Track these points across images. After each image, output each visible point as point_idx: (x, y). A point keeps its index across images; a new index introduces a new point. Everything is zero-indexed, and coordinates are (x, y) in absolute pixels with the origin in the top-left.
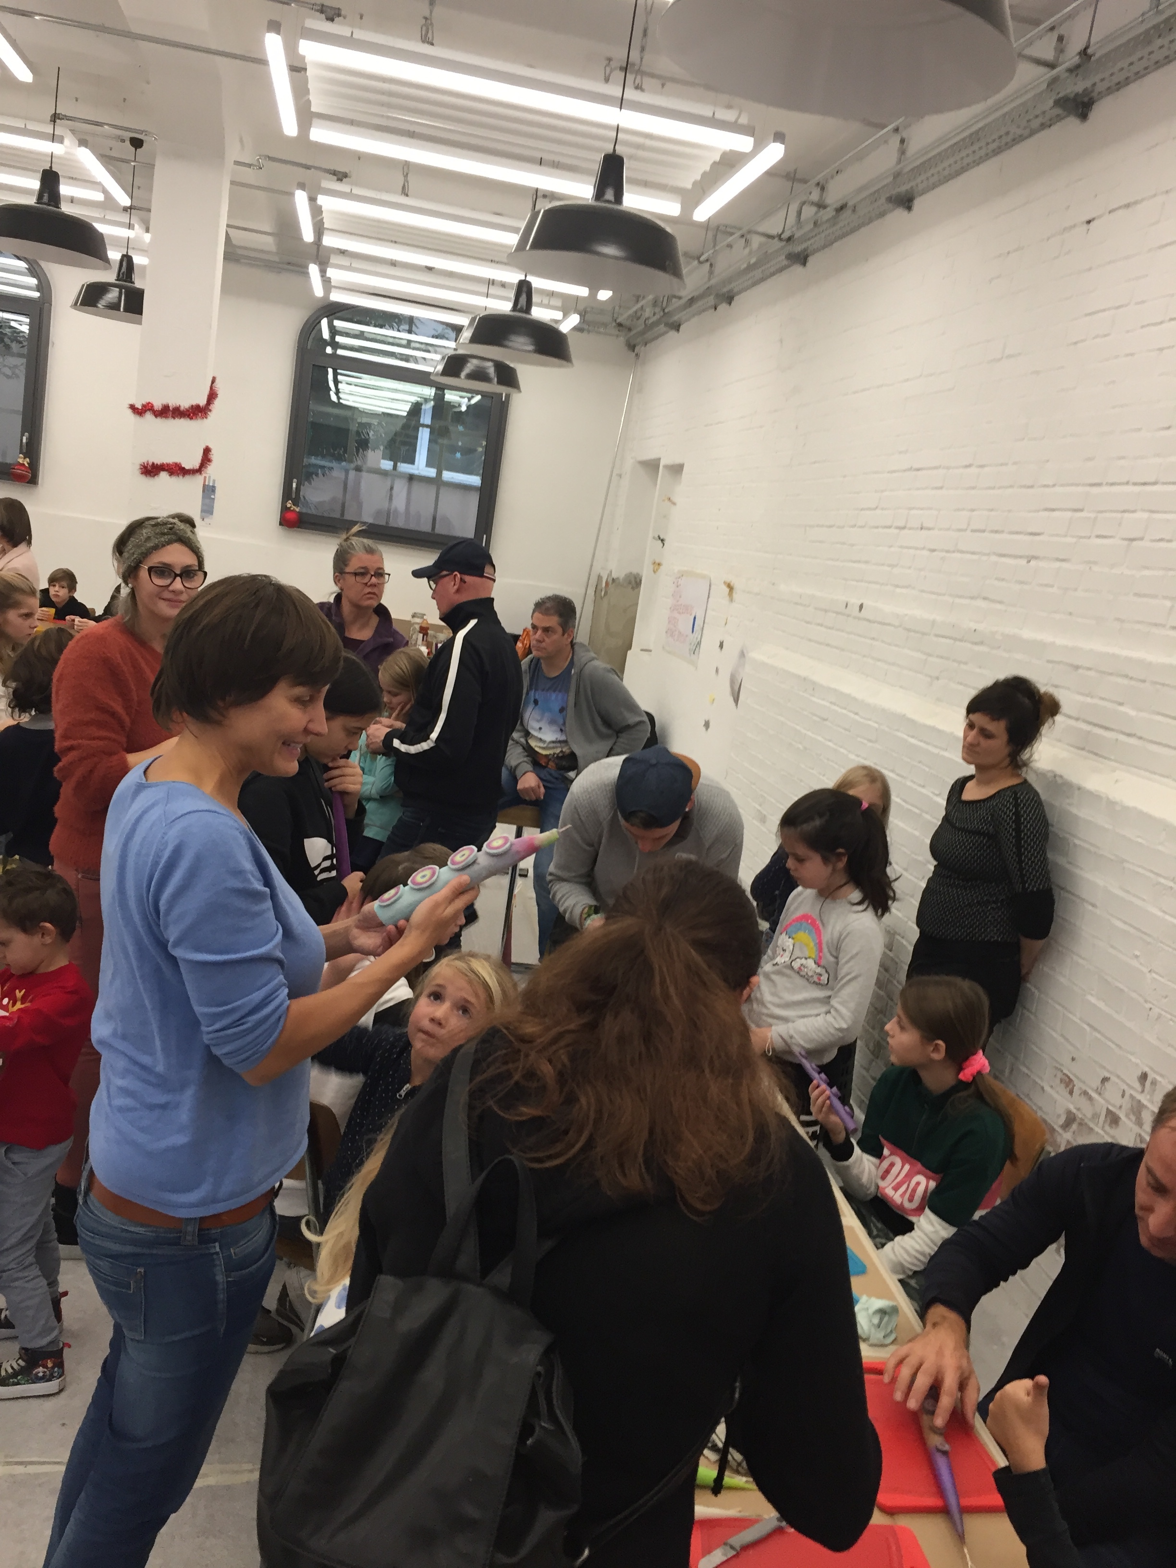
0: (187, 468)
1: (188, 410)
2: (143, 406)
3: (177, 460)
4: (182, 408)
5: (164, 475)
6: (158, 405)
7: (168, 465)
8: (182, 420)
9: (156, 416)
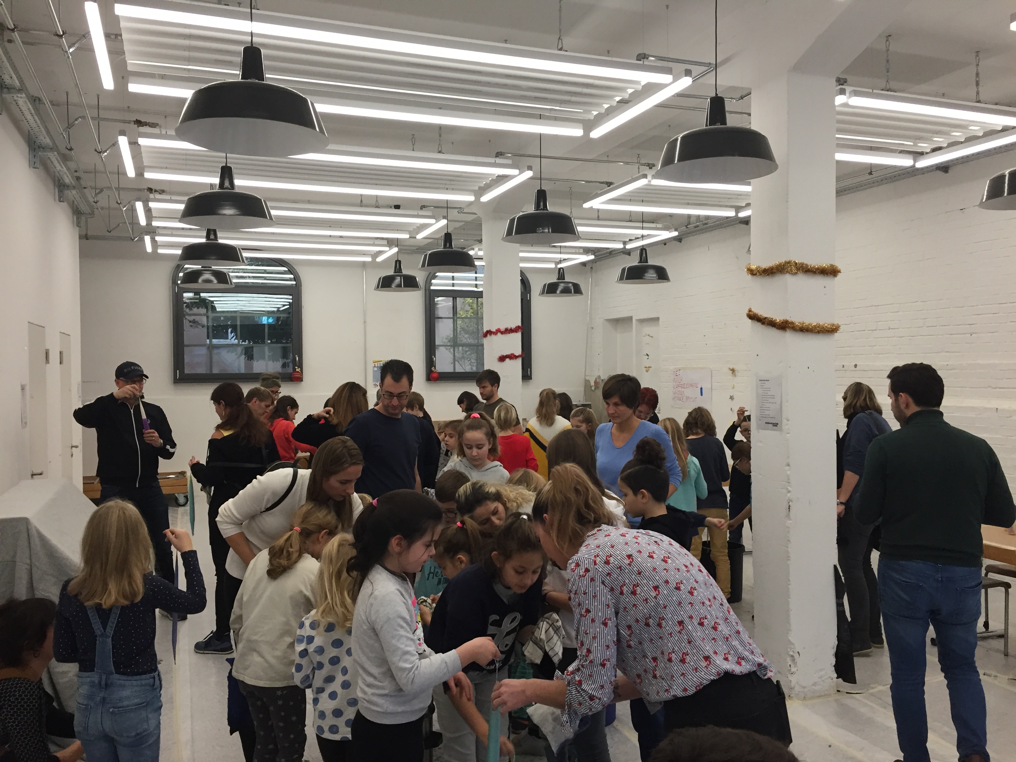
0: (517, 355)
1: (514, 329)
2: (496, 330)
3: (512, 352)
4: (513, 329)
5: (507, 360)
6: (503, 329)
7: (509, 355)
8: (513, 334)
9: (502, 334)
